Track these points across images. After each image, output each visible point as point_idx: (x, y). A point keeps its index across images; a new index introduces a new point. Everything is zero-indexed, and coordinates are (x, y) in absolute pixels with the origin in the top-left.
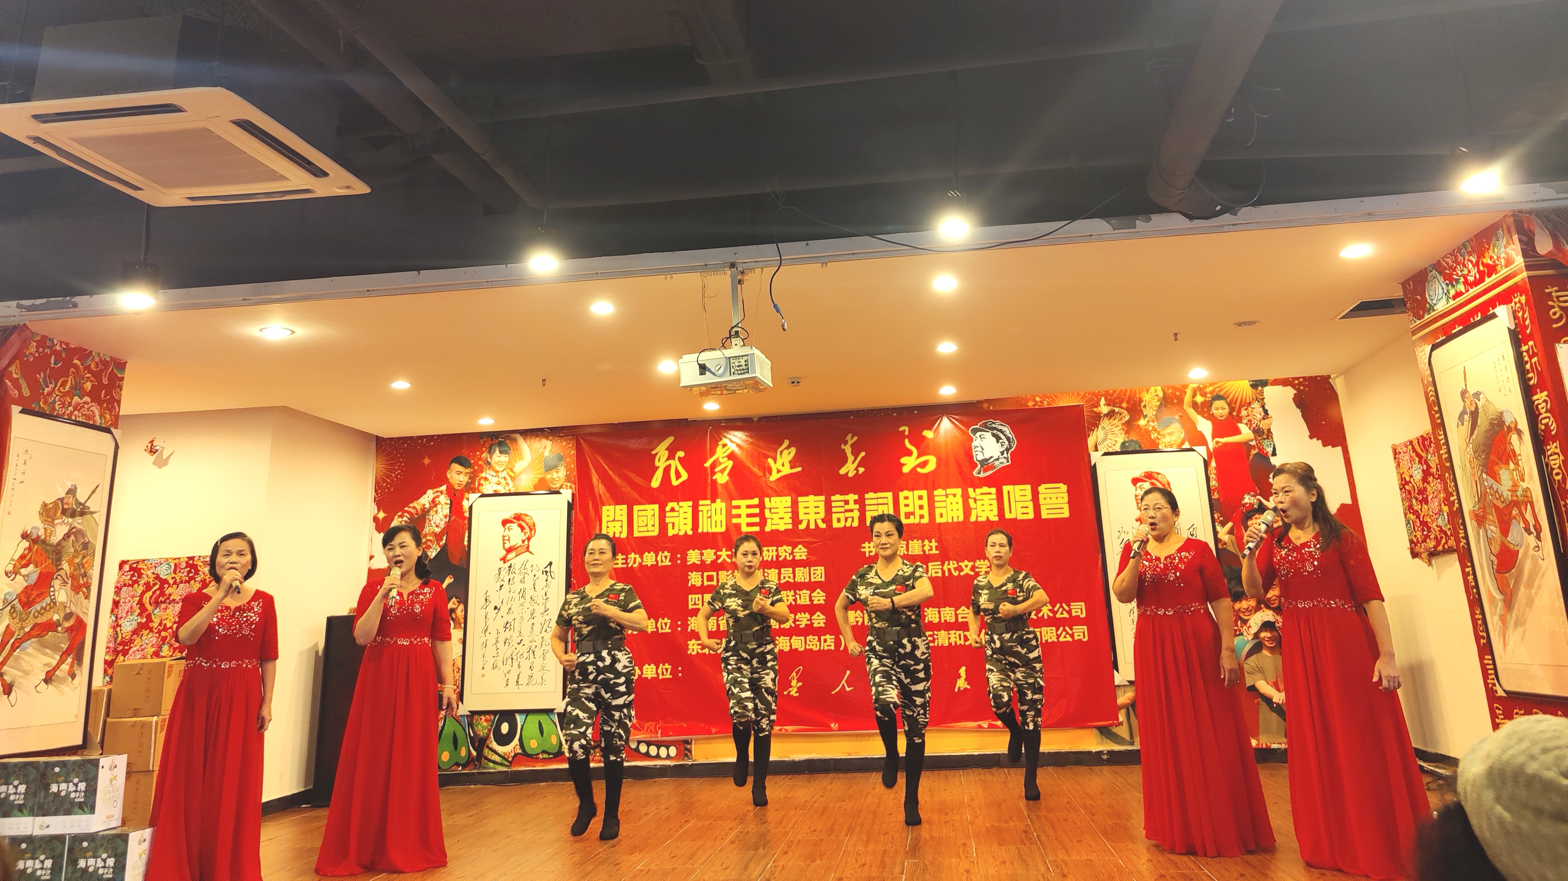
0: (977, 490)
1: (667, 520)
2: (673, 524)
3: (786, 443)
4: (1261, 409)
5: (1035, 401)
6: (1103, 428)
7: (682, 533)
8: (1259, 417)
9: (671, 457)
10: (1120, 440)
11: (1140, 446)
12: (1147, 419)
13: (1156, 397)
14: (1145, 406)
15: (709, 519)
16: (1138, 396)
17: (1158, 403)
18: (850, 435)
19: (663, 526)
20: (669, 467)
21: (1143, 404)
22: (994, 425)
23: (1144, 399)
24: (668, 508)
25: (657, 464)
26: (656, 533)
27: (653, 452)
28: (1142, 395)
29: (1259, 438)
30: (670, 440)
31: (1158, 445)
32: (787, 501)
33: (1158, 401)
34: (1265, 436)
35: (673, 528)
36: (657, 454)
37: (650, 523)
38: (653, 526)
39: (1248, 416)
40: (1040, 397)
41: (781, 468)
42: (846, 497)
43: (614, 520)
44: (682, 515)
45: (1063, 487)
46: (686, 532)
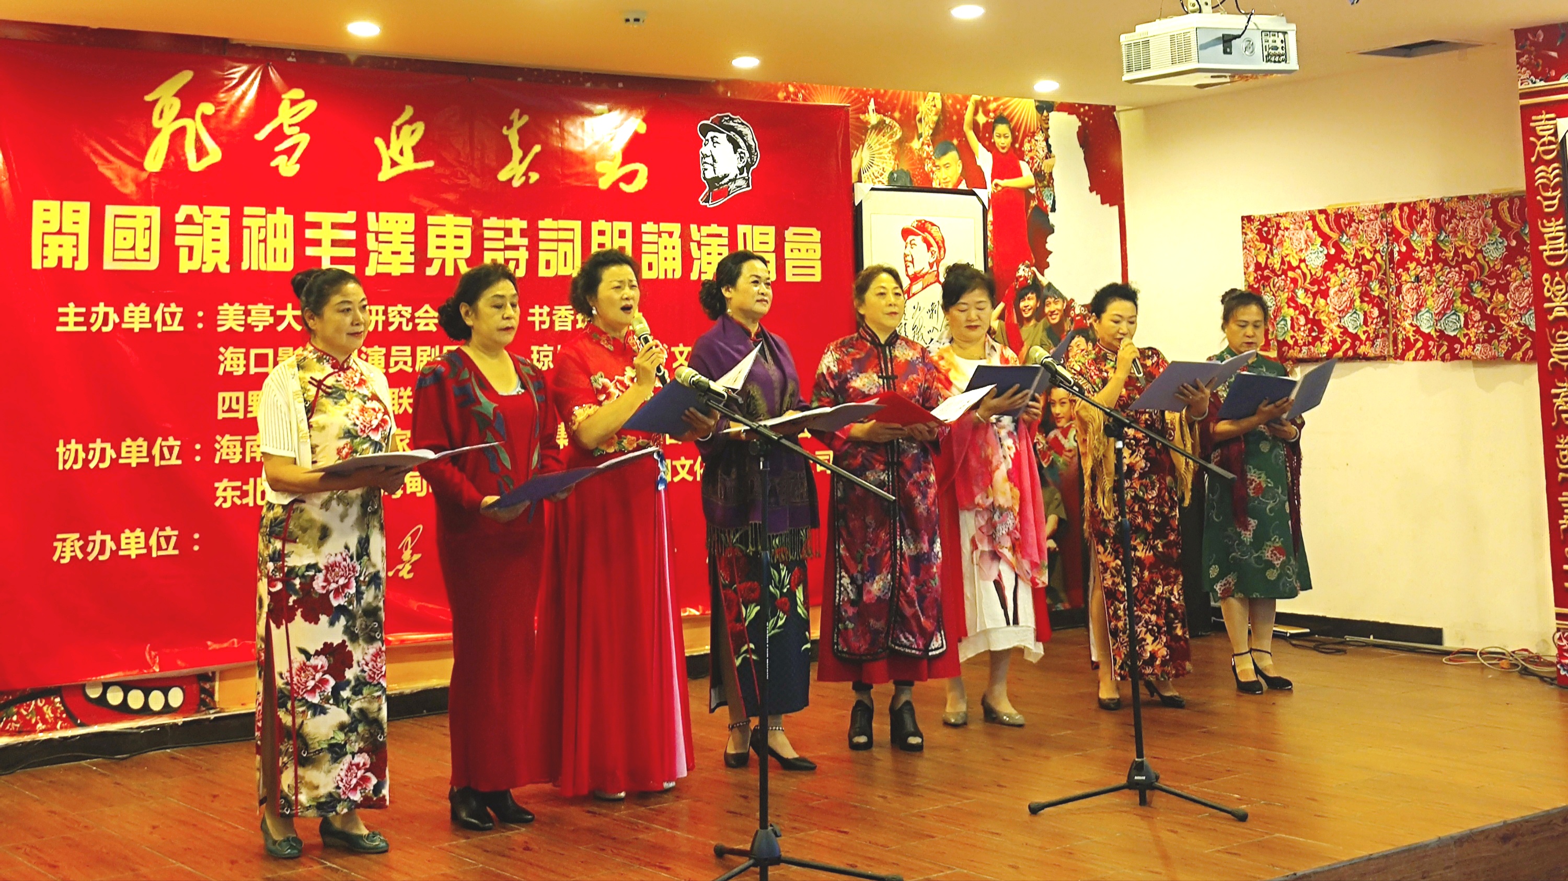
0: (702, 228)
1: (179, 241)
2: (191, 249)
3: (409, 112)
4: (1044, 143)
5: (788, 92)
6: (870, 147)
7: (208, 269)
8: (1042, 155)
9: (187, 111)
10: (889, 169)
11: (911, 181)
12: (921, 140)
13: (934, 109)
14: (920, 120)
15: (262, 245)
16: (913, 103)
17: (935, 118)
18: (517, 112)
19: (169, 251)
20: (182, 131)
21: (918, 116)
22: (731, 123)
23: (920, 109)
24: (180, 217)
25: (156, 123)
26: (153, 265)
27: (149, 98)
28: (918, 103)
29: (1040, 185)
30: (186, 76)
31: (931, 181)
32: (407, 220)
33: (936, 114)
34: (1045, 183)
35: (190, 258)
36: (155, 102)
37: (142, 244)
38: (148, 250)
39: (1030, 151)
40: (794, 86)
41: (397, 158)
42: (508, 224)
43: (60, 232)
44: (210, 234)
45: (817, 235)
46: (216, 266)
